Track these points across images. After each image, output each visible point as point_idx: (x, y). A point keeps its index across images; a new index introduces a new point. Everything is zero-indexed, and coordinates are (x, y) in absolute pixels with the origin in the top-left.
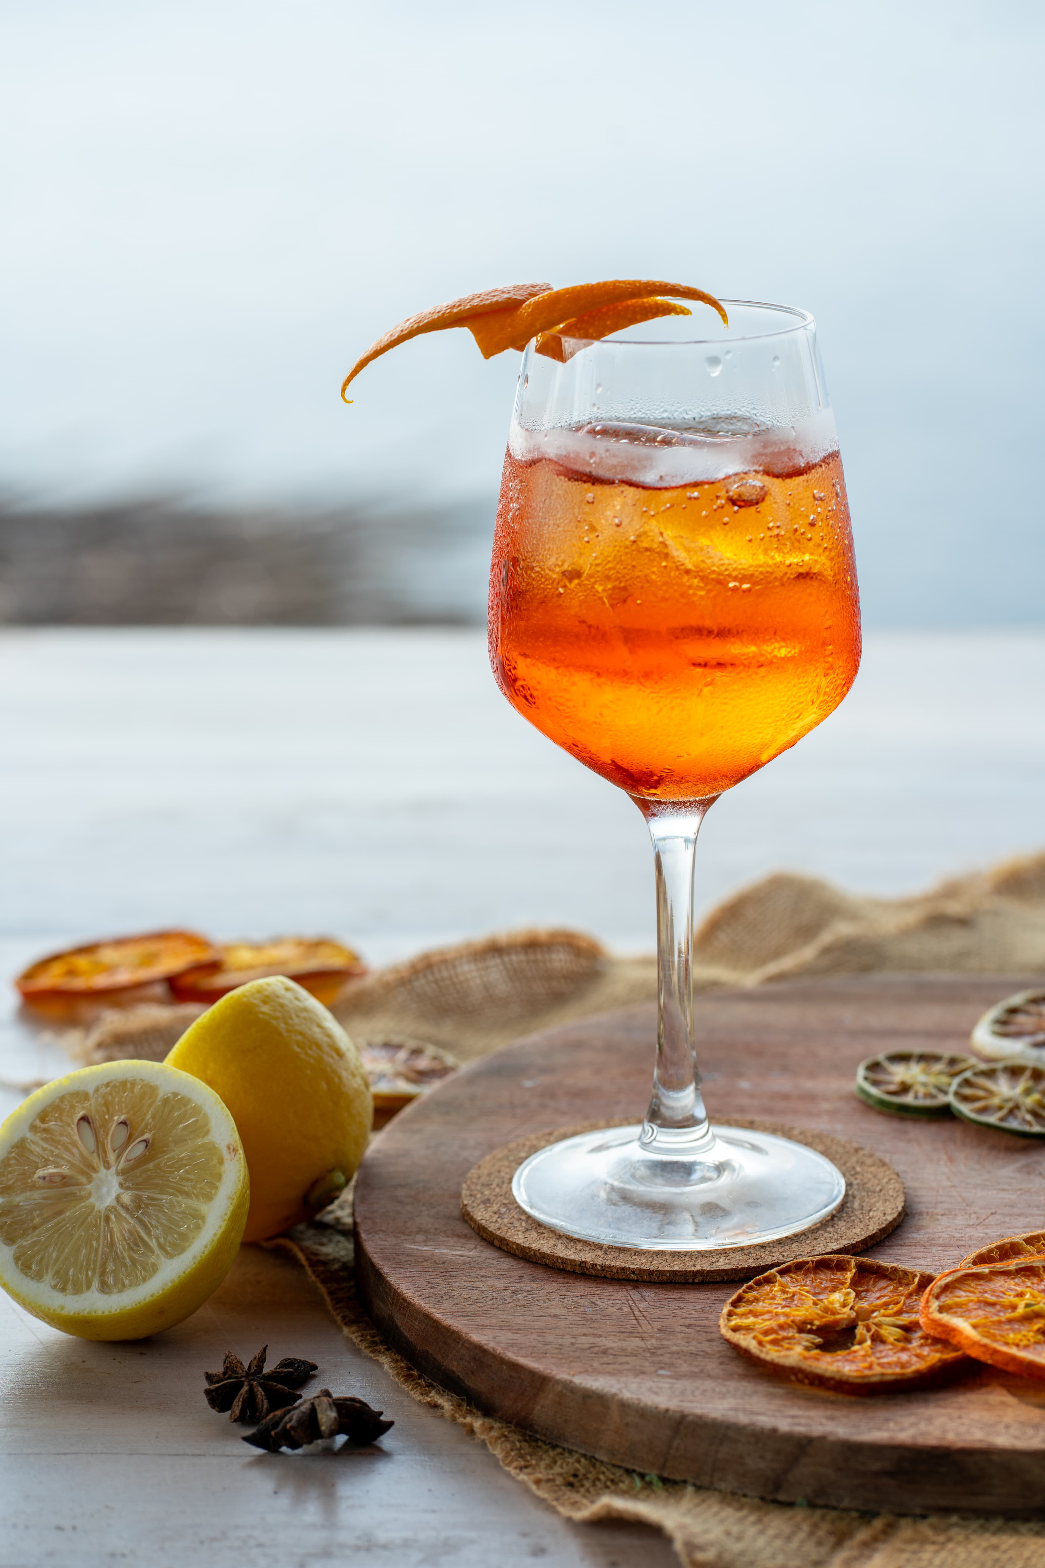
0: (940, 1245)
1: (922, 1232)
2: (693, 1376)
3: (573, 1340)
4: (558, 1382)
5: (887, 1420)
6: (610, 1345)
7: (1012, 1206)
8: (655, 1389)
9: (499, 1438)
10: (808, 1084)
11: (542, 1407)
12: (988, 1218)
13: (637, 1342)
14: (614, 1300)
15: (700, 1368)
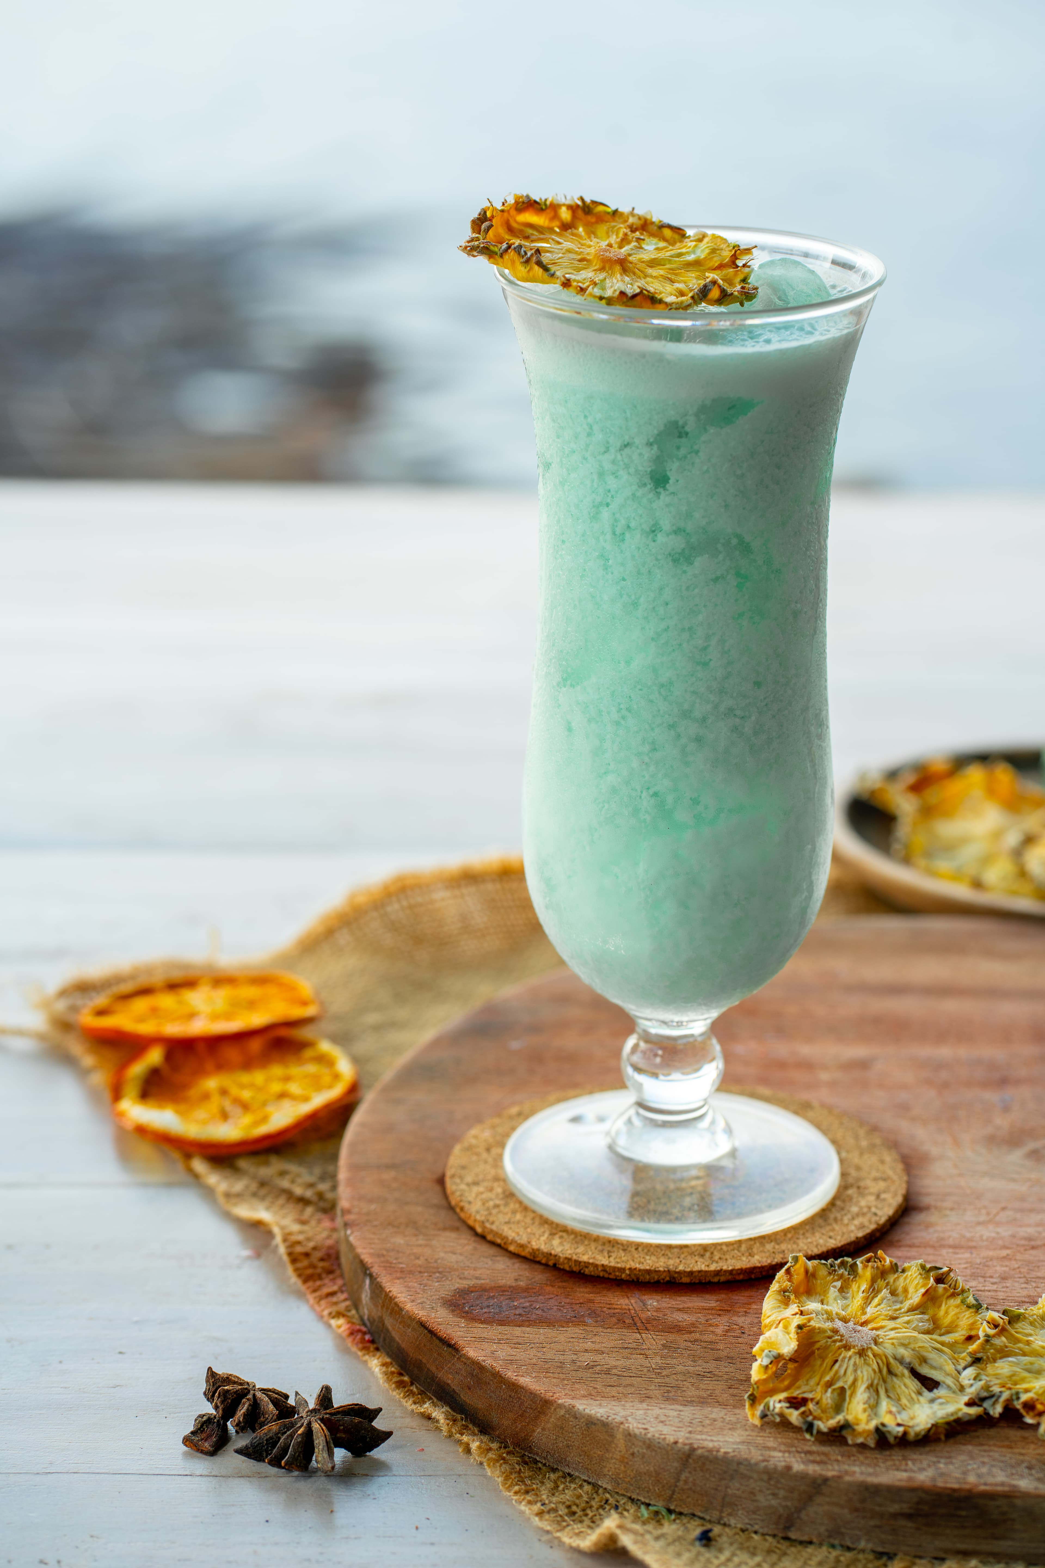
0: (950, 1247)
1: (931, 1230)
2: (702, 1402)
3: (574, 1357)
4: (560, 1406)
5: (905, 1458)
6: (613, 1363)
7: (1022, 1199)
8: (663, 1418)
9: (497, 1461)
10: (806, 1050)
11: (543, 1429)
12: (998, 1213)
13: (641, 1360)
14: (614, 1309)
15: (709, 1392)
